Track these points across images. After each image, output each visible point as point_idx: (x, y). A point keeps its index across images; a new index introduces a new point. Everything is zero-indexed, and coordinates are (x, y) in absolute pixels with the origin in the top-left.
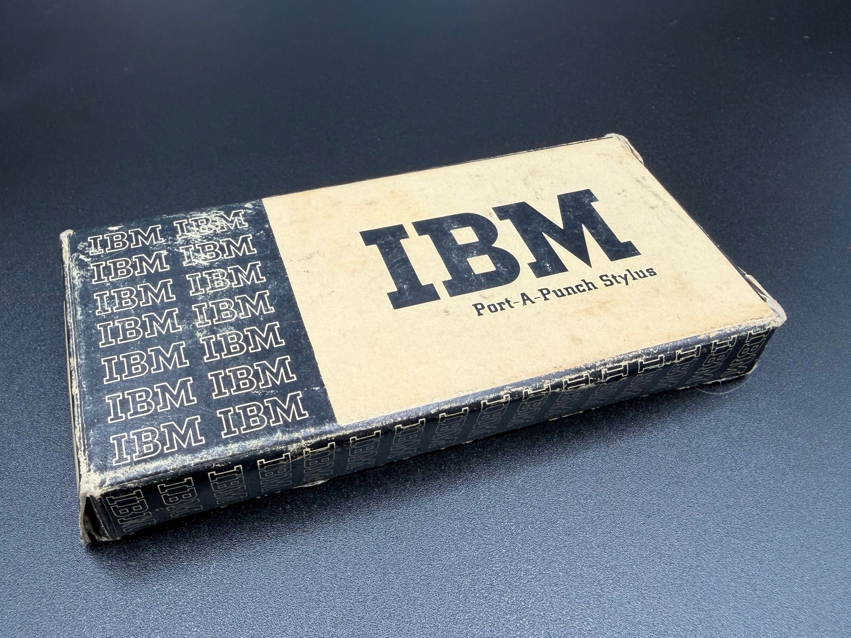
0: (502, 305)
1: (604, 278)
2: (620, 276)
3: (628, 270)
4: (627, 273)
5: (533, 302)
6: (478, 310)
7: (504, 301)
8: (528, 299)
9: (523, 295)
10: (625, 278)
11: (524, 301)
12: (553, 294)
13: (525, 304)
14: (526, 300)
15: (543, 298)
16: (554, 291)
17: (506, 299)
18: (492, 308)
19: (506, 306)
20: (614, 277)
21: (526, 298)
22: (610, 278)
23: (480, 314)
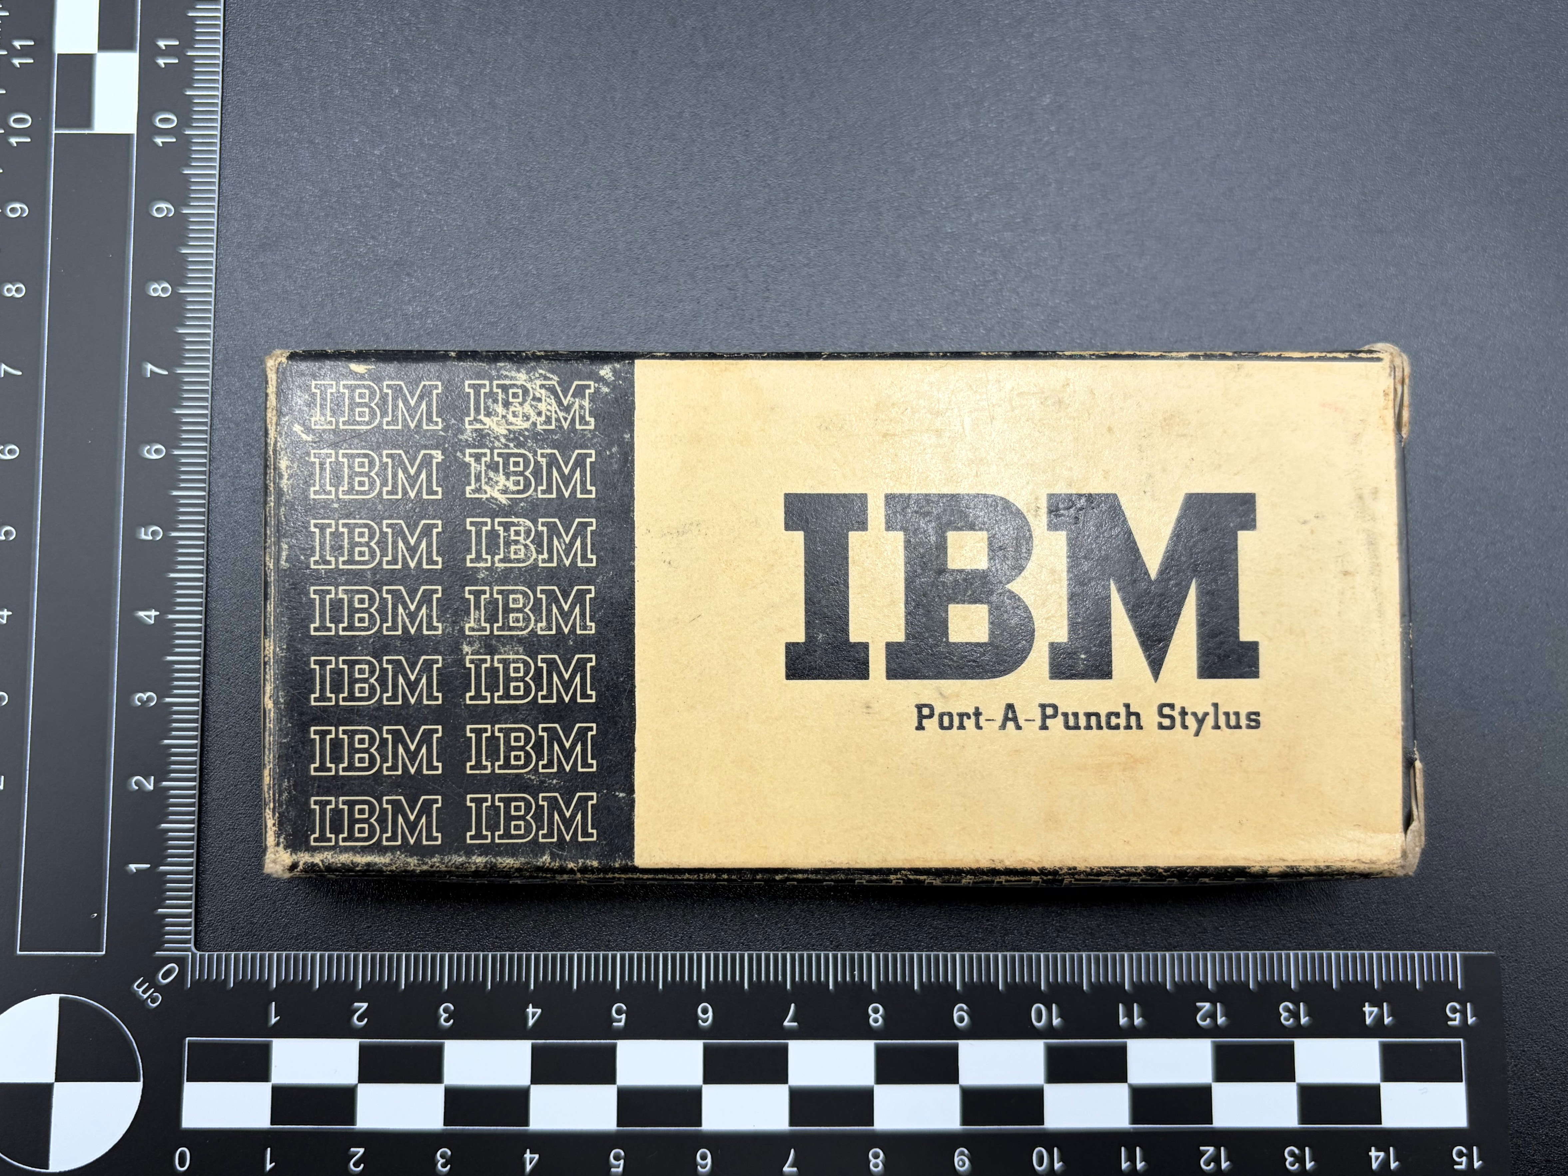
0: (965, 718)
1: (1167, 711)
2: (1195, 714)
3: (1216, 706)
4: (1211, 710)
5: (1019, 727)
6: (921, 717)
7: (971, 711)
8: (1015, 719)
9: (1010, 707)
10: (1201, 722)
11: (1006, 719)
12: (1060, 718)
13: (1003, 726)
14: (1011, 720)
15: (1039, 723)
16: (1065, 715)
17: (977, 709)
18: (946, 720)
19: (969, 723)
20: (1183, 713)
21: (1010, 716)
22: (1176, 714)
23: (920, 727)
